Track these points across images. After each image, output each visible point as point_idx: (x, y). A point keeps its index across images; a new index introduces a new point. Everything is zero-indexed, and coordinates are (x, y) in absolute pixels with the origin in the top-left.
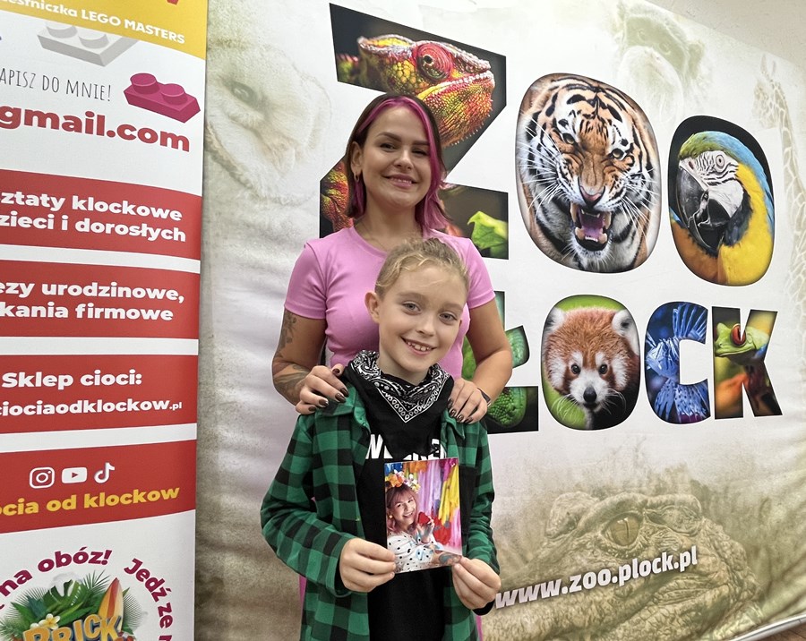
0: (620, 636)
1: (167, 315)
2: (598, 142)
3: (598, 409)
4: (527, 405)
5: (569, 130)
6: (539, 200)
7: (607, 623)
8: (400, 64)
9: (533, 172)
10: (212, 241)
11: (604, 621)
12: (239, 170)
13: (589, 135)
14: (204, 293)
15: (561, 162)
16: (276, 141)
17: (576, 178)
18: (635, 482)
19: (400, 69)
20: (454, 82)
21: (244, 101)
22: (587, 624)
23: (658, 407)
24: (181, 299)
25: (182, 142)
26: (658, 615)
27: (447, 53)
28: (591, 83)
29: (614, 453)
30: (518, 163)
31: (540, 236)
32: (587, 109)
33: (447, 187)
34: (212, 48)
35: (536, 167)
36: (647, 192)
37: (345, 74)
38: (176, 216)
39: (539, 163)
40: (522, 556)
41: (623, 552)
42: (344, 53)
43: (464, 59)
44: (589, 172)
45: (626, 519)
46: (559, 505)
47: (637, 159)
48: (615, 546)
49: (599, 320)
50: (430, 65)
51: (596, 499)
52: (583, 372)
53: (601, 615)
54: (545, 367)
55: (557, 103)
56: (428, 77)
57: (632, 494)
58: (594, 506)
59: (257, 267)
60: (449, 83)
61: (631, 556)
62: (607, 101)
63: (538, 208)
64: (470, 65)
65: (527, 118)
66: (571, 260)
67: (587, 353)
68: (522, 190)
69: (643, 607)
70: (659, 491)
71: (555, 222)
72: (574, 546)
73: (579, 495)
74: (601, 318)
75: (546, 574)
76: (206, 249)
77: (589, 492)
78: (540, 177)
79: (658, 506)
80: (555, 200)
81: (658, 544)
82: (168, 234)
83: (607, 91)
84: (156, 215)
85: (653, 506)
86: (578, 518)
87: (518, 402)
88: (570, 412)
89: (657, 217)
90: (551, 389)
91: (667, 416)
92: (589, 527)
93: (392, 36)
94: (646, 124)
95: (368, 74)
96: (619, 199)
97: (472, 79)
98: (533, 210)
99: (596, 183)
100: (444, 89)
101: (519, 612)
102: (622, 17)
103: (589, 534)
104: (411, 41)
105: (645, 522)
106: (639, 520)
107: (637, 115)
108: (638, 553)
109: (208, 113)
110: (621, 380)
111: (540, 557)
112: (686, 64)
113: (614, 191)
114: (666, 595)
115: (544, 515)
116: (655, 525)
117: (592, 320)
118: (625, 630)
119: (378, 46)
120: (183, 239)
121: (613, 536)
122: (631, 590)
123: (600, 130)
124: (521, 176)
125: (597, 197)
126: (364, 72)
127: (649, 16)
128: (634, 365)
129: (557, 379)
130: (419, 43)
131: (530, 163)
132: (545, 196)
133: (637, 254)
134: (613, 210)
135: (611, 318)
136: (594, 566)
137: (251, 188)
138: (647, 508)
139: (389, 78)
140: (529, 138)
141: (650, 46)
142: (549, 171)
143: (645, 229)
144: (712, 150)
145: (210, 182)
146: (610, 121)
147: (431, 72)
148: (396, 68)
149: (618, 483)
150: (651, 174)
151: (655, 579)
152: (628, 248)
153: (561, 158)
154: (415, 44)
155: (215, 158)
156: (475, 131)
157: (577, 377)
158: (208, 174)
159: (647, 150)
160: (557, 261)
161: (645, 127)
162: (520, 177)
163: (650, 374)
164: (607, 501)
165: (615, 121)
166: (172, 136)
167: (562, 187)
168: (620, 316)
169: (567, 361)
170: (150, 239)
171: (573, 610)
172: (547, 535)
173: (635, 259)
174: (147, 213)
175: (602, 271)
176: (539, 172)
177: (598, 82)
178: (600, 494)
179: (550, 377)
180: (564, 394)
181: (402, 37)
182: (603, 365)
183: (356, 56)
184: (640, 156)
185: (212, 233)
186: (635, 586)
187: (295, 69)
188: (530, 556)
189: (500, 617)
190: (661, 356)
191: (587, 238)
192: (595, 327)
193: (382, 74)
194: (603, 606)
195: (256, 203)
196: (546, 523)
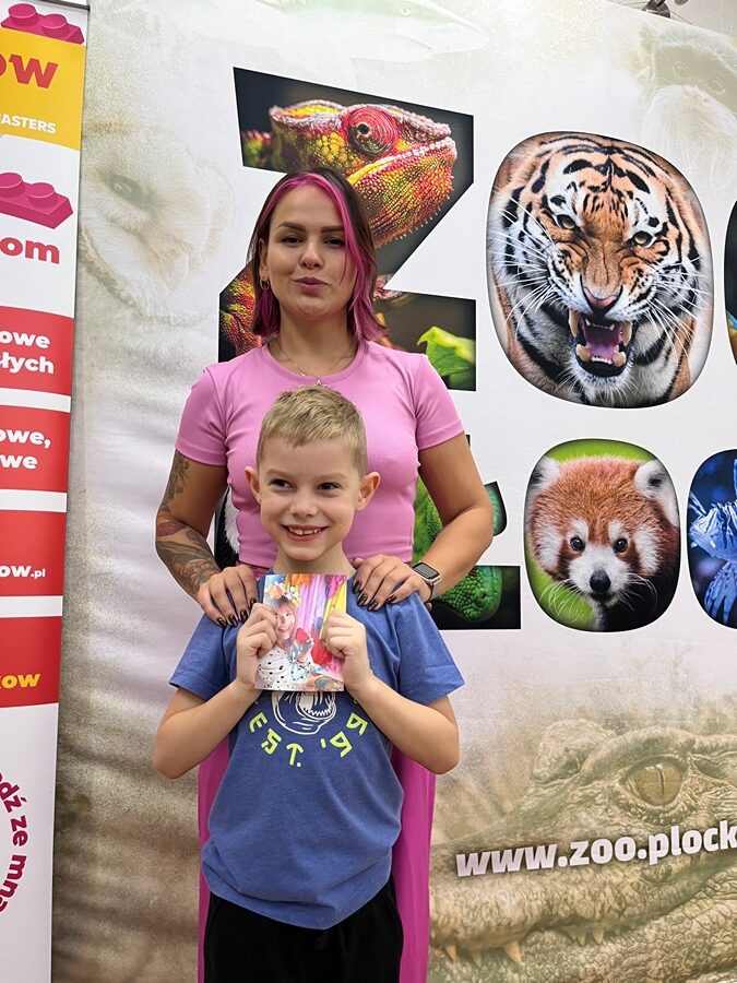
0: (650, 937)
1: (30, 463)
2: (612, 223)
3: (613, 601)
4: (503, 591)
5: (566, 210)
6: (522, 309)
7: (629, 916)
8: (325, 138)
9: (512, 270)
10: (86, 373)
11: (626, 913)
12: (119, 285)
13: (598, 214)
14: (75, 436)
15: (555, 254)
16: (165, 246)
17: (577, 276)
18: (674, 712)
19: (326, 144)
20: (399, 156)
21: (126, 199)
22: (598, 915)
23: (709, 603)
24: (48, 443)
25: (50, 253)
26: (712, 912)
27: (390, 118)
28: (601, 141)
29: (639, 667)
30: (490, 259)
31: (523, 357)
32: (594, 179)
33: (389, 295)
34: (87, 135)
35: (516, 264)
36: (690, 292)
37: (253, 155)
38: (43, 342)
39: (522, 258)
40: (496, 804)
41: (655, 815)
42: (251, 130)
43: (413, 124)
44: (597, 266)
45: (659, 766)
46: (553, 737)
47: (673, 245)
48: (641, 803)
49: (613, 476)
50: (367, 136)
51: (610, 732)
52: (589, 548)
53: (620, 904)
54: (529, 539)
55: (549, 174)
56: (363, 153)
57: (668, 730)
58: (608, 743)
59: (138, 404)
60: (393, 158)
61: (669, 822)
62: (625, 165)
63: (520, 318)
64: (422, 132)
65: (504, 197)
66: (570, 390)
67: (595, 522)
68: (496, 296)
69: (688, 900)
70: (713, 728)
71: (545, 336)
72: (576, 799)
73: (582, 724)
74: (618, 472)
75: (532, 835)
76: (78, 383)
77: (599, 722)
78: (523, 277)
79: (713, 750)
80: (545, 308)
81: (713, 807)
82: (32, 365)
83: (626, 152)
84: (19, 341)
85: (703, 750)
86: (584, 759)
87: (490, 588)
88: (568, 605)
89: (707, 327)
90: (539, 570)
91: (726, 617)
92: (601, 771)
93: (316, 101)
94: (690, 194)
95: (283, 155)
96: (644, 302)
97: (424, 150)
98: (513, 323)
99: (608, 282)
100: (386, 166)
101: (492, 885)
102: (648, 47)
103: (601, 782)
104: (340, 107)
105: (690, 773)
106: (682, 769)
107: (674, 182)
108: (679, 819)
109: (83, 216)
110: (650, 562)
111: (523, 808)
113: (637, 291)
114: (726, 885)
115: (530, 749)
116: (708, 778)
117: (603, 475)
118: (659, 930)
119: (297, 117)
120: (51, 370)
121: (638, 789)
122: (669, 872)
123: (615, 207)
124: (495, 277)
125: (609, 301)
126: (278, 152)
127: (690, 43)
128: (672, 541)
129: (550, 557)
130: (352, 108)
131: (508, 258)
132: (531, 303)
133: (673, 381)
134: (635, 318)
135: (633, 473)
136: (608, 830)
137: (134, 306)
138: (694, 752)
139: (310, 157)
140: (507, 224)
141: (693, 84)
142: (536, 268)
143: (687, 345)
145: (84, 300)
146: (631, 194)
147: (367, 145)
148: (319, 143)
149: (645, 711)
150: (697, 265)
151: (708, 859)
152: (660, 371)
153: (554, 251)
154: (346, 110)
155: (90, 271)
156: (429, 220)
157: (580, 555)
158: (83, 290)
159: (689, 231)
160: (547, 391)
161: (685, 198)
162: (492, 277)
163: (696, 555)
164: (629, 737)
165: (638, 193)
166: (39, 245)
167: (556, 290)
168: (647, 469)
169: (563, 532)
170: (12, 371)
171: (575, 892)
172: (535, 778)
173: (670, 389)
174: (9, 340)
175: (618, 406)
176: (521, 270)
177: (612, 139)
178: (618, 724)
179: (538, 554)
180: (560, 579)
181: (328, 103)
182: (619, 540)
183: (268, 132)
184: (679, 241)
185: (85, 365)
186: (676, 867)
187: (189, 153)
188: (508, 806)
189: (463, 889)
190: (715, 527)
191: (594, 359)
192: (607, 485)
193: (302, 152)
194: (623, 892)
195: (139, 324)
196: (533, 760)
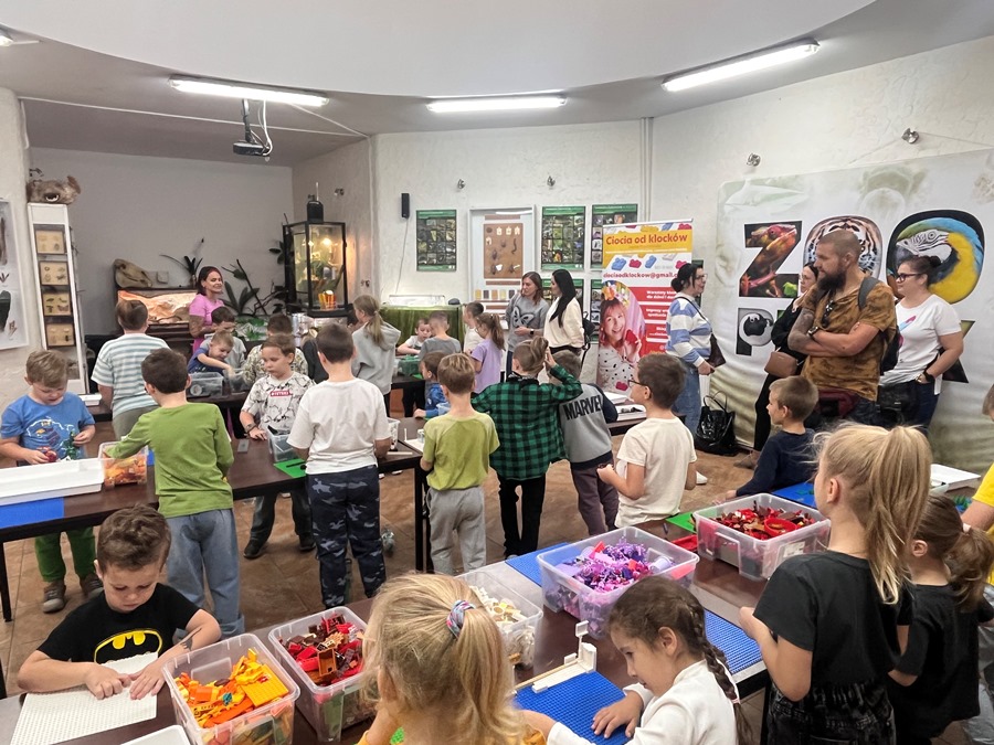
47: (867, 248)
62: (851, 224)
83: (853, 220)
107: (870, 226)
112: (910, 186)
140: (810, 250)
141: (883, 187)
144: (925, 230)
150: (876, 253)
165: (855, 232)
177: (847, 217)
183: (751, 238)
184: (869, 246)
